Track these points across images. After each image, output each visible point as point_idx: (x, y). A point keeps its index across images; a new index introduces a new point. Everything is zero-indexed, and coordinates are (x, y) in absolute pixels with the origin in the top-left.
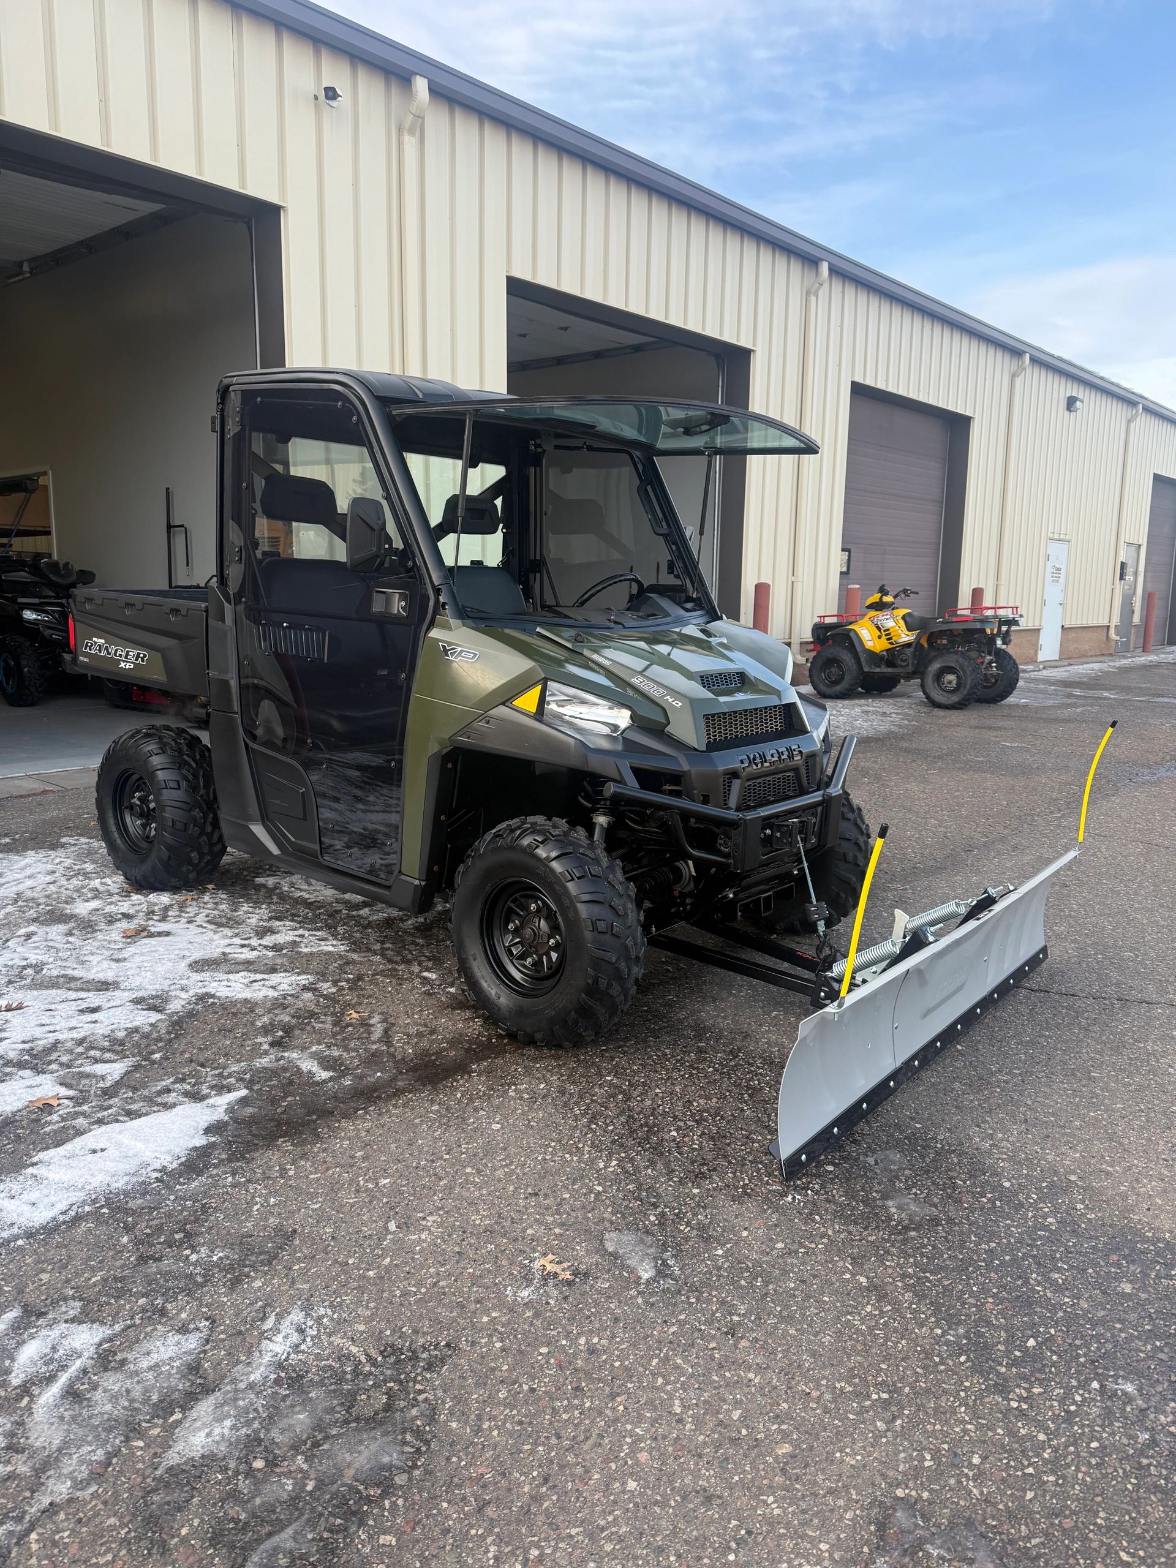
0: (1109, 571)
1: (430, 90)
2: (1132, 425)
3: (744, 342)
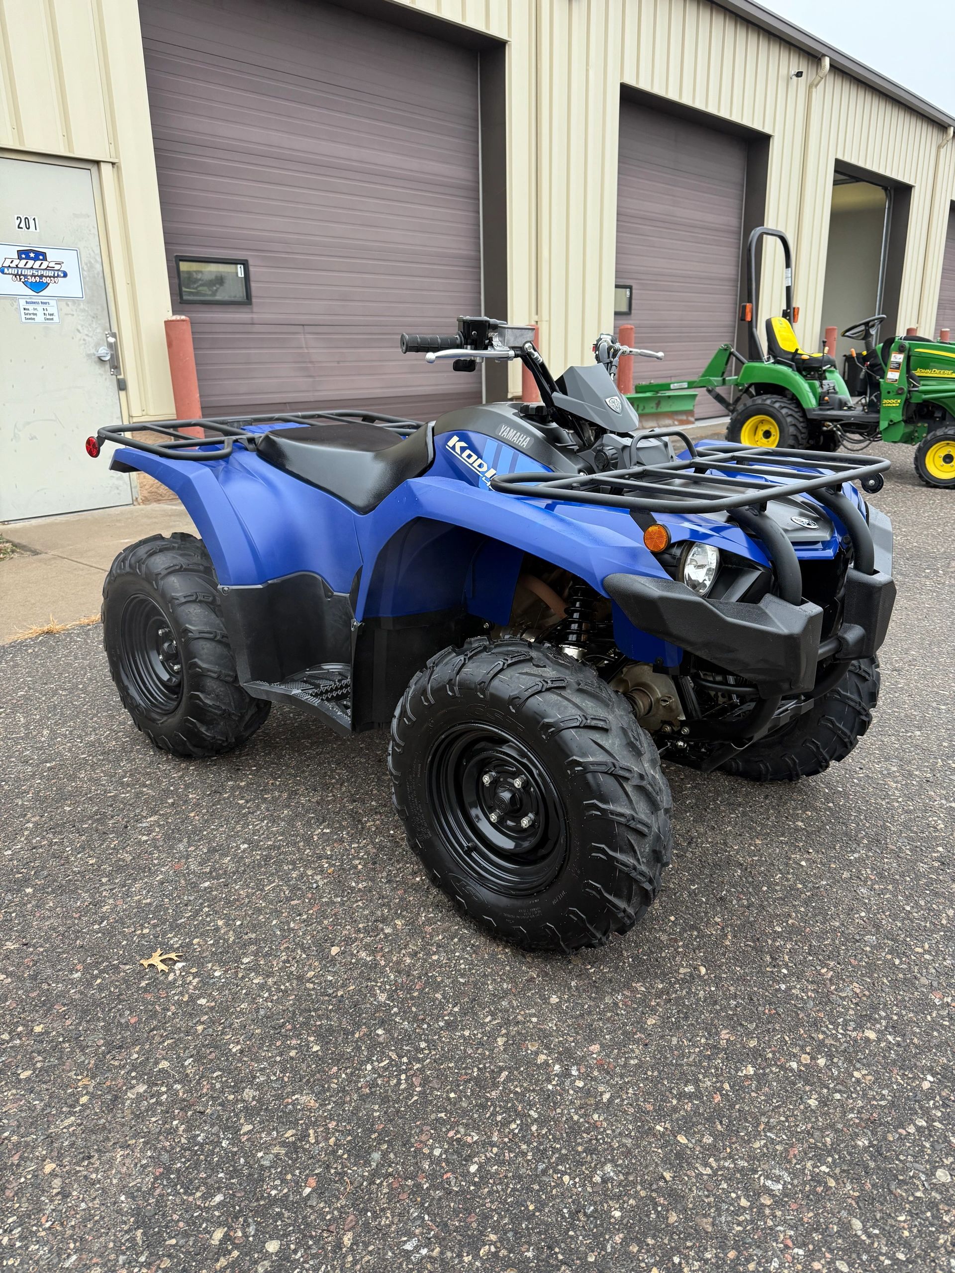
1: (831, 65)
3: (911, 183)
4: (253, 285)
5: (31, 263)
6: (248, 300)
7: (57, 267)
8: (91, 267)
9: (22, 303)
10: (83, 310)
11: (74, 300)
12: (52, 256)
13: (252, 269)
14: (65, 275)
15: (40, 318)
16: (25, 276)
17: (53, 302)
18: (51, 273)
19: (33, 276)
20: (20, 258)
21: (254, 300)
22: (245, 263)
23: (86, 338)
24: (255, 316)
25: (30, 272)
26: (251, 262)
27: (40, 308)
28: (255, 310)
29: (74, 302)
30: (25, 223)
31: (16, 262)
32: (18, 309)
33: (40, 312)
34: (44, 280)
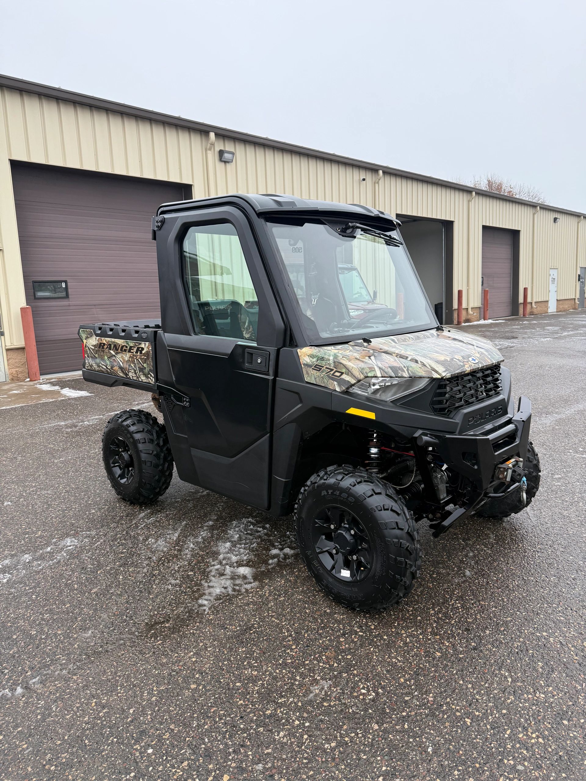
0: (574, 278)
1: (383, 173)
2: (580, 224)
4: (69, 290)
6: (67, 296)
13: (69, 284)
21: (70, 296)
22: (66, 282)
24: (70, 303)
26: (68, 281)
28: (70, 300)
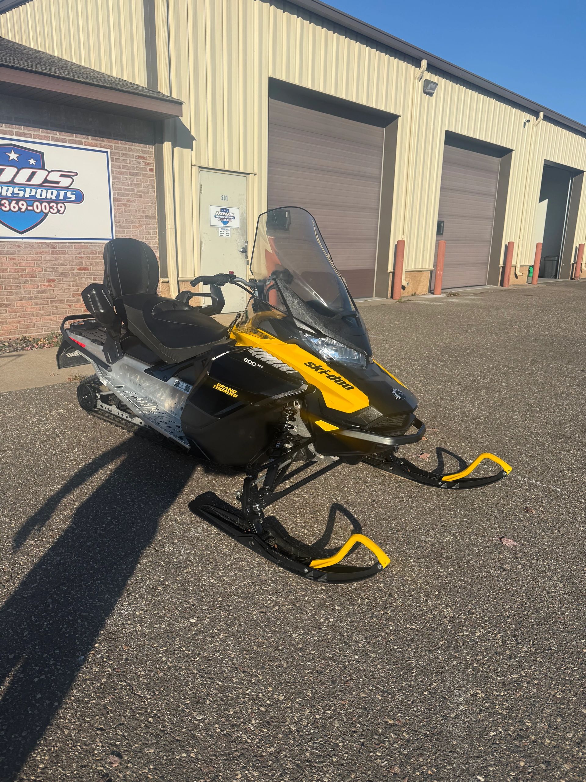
1: (544, 115)
3: (583, 169)
4: (292, 221)
5: (224, 213)
7: (232, 215)
8: (243, 215)
9: (220, 229)
10: (238, 232)
11: (235, 228)
12: (231, 210)
13: (292, 214)
14: (234, 218)
15: (225, 235)
16: (222, 218)
17: (229, 229)
18: (230, 218)
19: (224, 218)
20: (221, 212)
21: (290, 229)
22: (289, 212)
23: (239, 244)
24: (290, 236)
25: (223, 217)
27: (225, 231)
28: (290, 233)
29: (236, 229)
30: (224, 198)
31: (220, 213)
32: (218, 231)
33: (225, 233)
34: (228, 220)
